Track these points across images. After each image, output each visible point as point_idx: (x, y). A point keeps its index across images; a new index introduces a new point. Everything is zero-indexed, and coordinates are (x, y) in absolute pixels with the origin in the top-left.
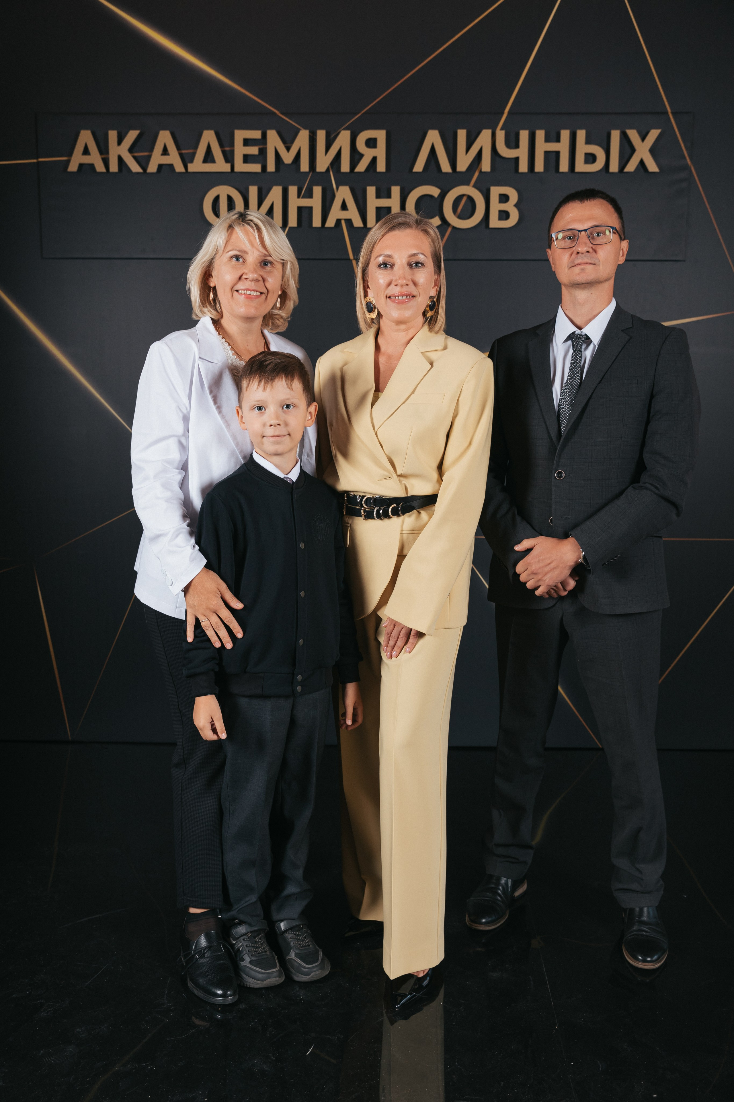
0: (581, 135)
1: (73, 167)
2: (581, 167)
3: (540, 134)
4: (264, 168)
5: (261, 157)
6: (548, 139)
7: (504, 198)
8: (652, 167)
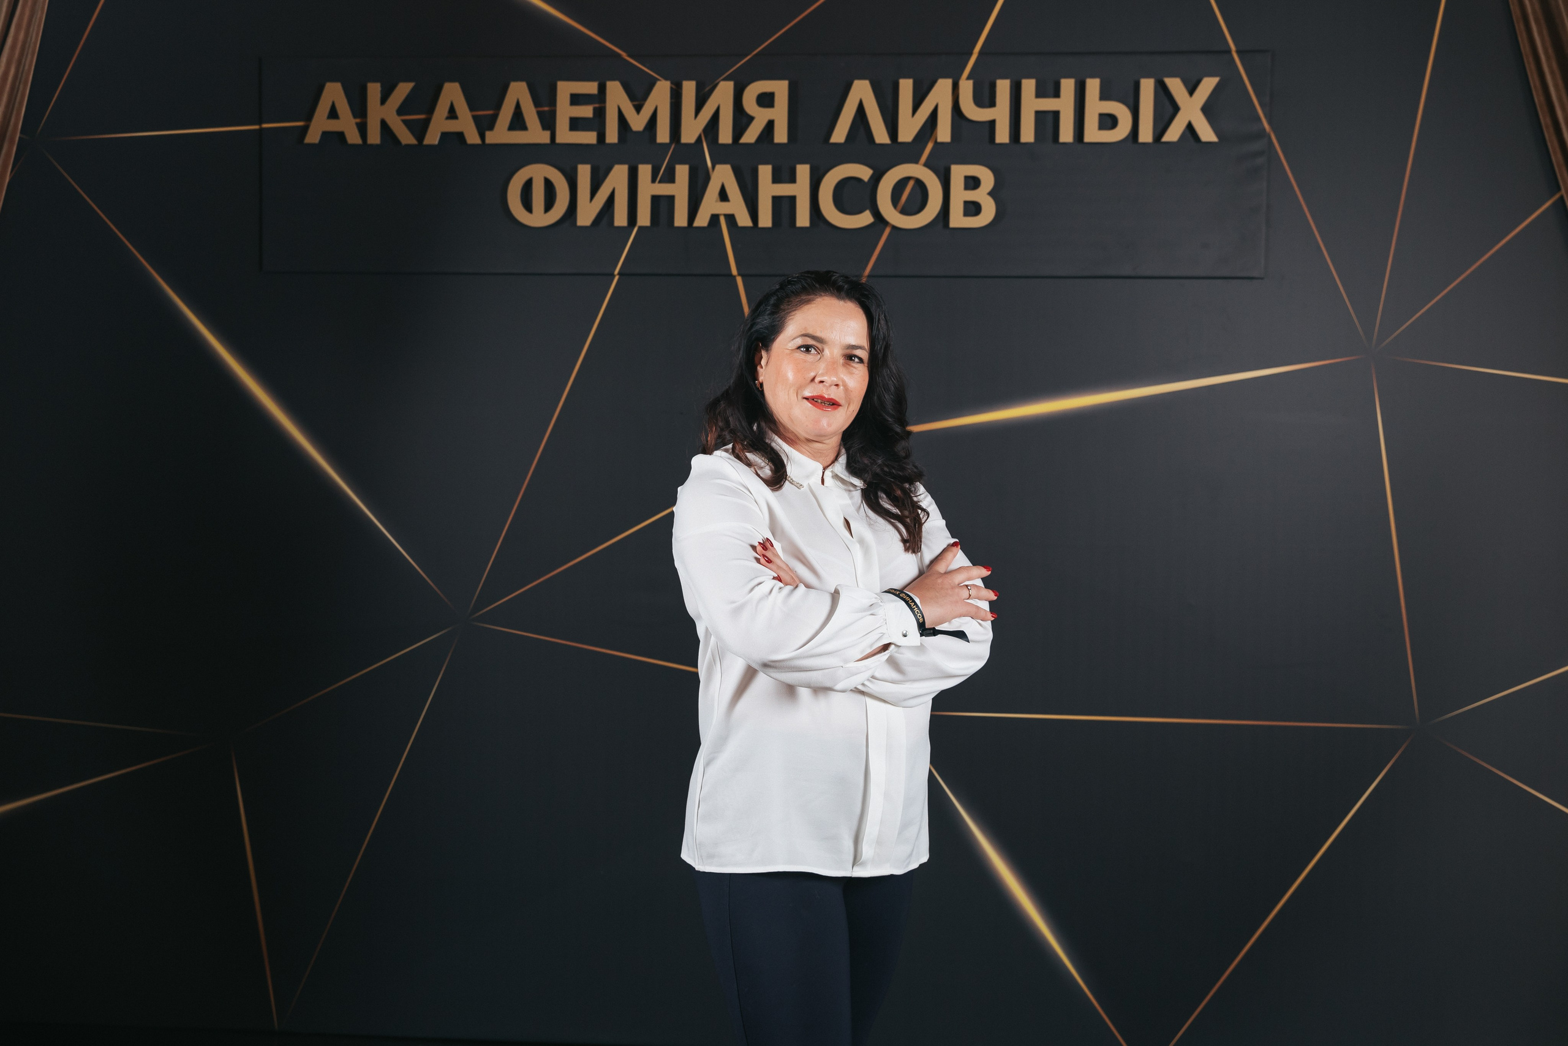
0: (1093, 86)
1: (313, 137)
2: (1093, 134)
3: (1029, 86)
4: (601, 137)
5: (598, 122)
6: (1040, 93)
8: (1207, 134)
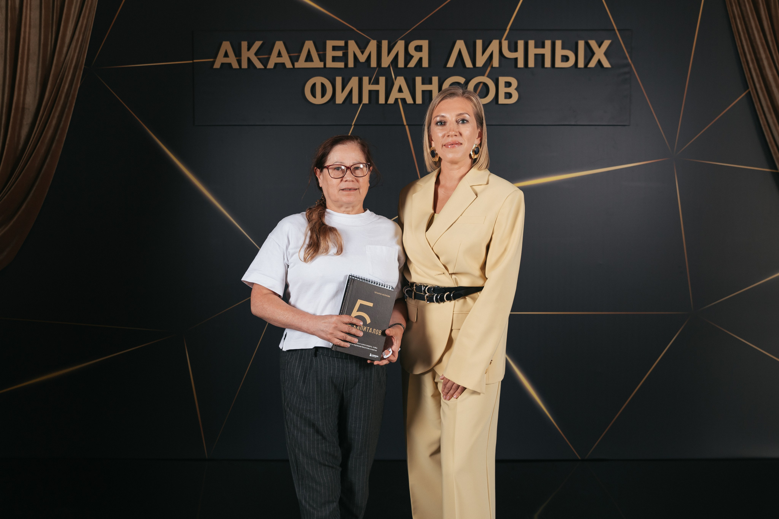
0: (559, 43)
1: (217, 65)
2: (559, 64)
3: (531, 43)
4: (346, 65)
5: (344, 58)
6: (536, 46)
7: (508, 84)
8: (606, 64)
